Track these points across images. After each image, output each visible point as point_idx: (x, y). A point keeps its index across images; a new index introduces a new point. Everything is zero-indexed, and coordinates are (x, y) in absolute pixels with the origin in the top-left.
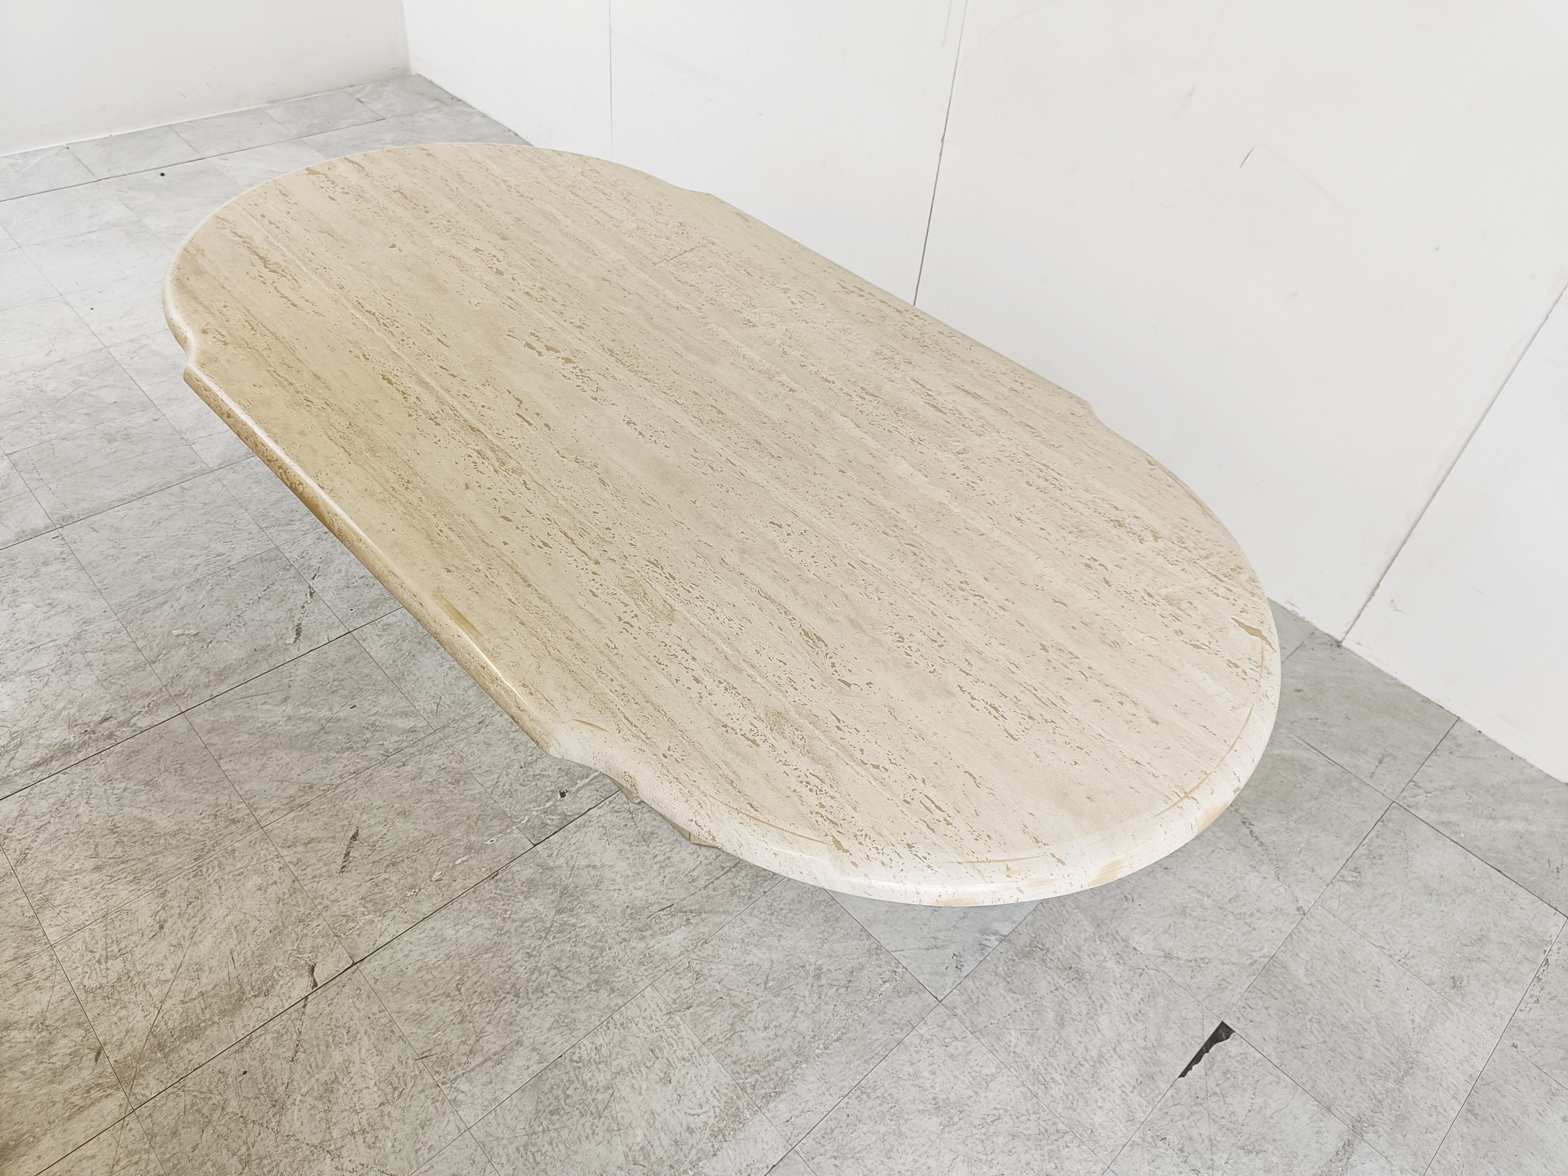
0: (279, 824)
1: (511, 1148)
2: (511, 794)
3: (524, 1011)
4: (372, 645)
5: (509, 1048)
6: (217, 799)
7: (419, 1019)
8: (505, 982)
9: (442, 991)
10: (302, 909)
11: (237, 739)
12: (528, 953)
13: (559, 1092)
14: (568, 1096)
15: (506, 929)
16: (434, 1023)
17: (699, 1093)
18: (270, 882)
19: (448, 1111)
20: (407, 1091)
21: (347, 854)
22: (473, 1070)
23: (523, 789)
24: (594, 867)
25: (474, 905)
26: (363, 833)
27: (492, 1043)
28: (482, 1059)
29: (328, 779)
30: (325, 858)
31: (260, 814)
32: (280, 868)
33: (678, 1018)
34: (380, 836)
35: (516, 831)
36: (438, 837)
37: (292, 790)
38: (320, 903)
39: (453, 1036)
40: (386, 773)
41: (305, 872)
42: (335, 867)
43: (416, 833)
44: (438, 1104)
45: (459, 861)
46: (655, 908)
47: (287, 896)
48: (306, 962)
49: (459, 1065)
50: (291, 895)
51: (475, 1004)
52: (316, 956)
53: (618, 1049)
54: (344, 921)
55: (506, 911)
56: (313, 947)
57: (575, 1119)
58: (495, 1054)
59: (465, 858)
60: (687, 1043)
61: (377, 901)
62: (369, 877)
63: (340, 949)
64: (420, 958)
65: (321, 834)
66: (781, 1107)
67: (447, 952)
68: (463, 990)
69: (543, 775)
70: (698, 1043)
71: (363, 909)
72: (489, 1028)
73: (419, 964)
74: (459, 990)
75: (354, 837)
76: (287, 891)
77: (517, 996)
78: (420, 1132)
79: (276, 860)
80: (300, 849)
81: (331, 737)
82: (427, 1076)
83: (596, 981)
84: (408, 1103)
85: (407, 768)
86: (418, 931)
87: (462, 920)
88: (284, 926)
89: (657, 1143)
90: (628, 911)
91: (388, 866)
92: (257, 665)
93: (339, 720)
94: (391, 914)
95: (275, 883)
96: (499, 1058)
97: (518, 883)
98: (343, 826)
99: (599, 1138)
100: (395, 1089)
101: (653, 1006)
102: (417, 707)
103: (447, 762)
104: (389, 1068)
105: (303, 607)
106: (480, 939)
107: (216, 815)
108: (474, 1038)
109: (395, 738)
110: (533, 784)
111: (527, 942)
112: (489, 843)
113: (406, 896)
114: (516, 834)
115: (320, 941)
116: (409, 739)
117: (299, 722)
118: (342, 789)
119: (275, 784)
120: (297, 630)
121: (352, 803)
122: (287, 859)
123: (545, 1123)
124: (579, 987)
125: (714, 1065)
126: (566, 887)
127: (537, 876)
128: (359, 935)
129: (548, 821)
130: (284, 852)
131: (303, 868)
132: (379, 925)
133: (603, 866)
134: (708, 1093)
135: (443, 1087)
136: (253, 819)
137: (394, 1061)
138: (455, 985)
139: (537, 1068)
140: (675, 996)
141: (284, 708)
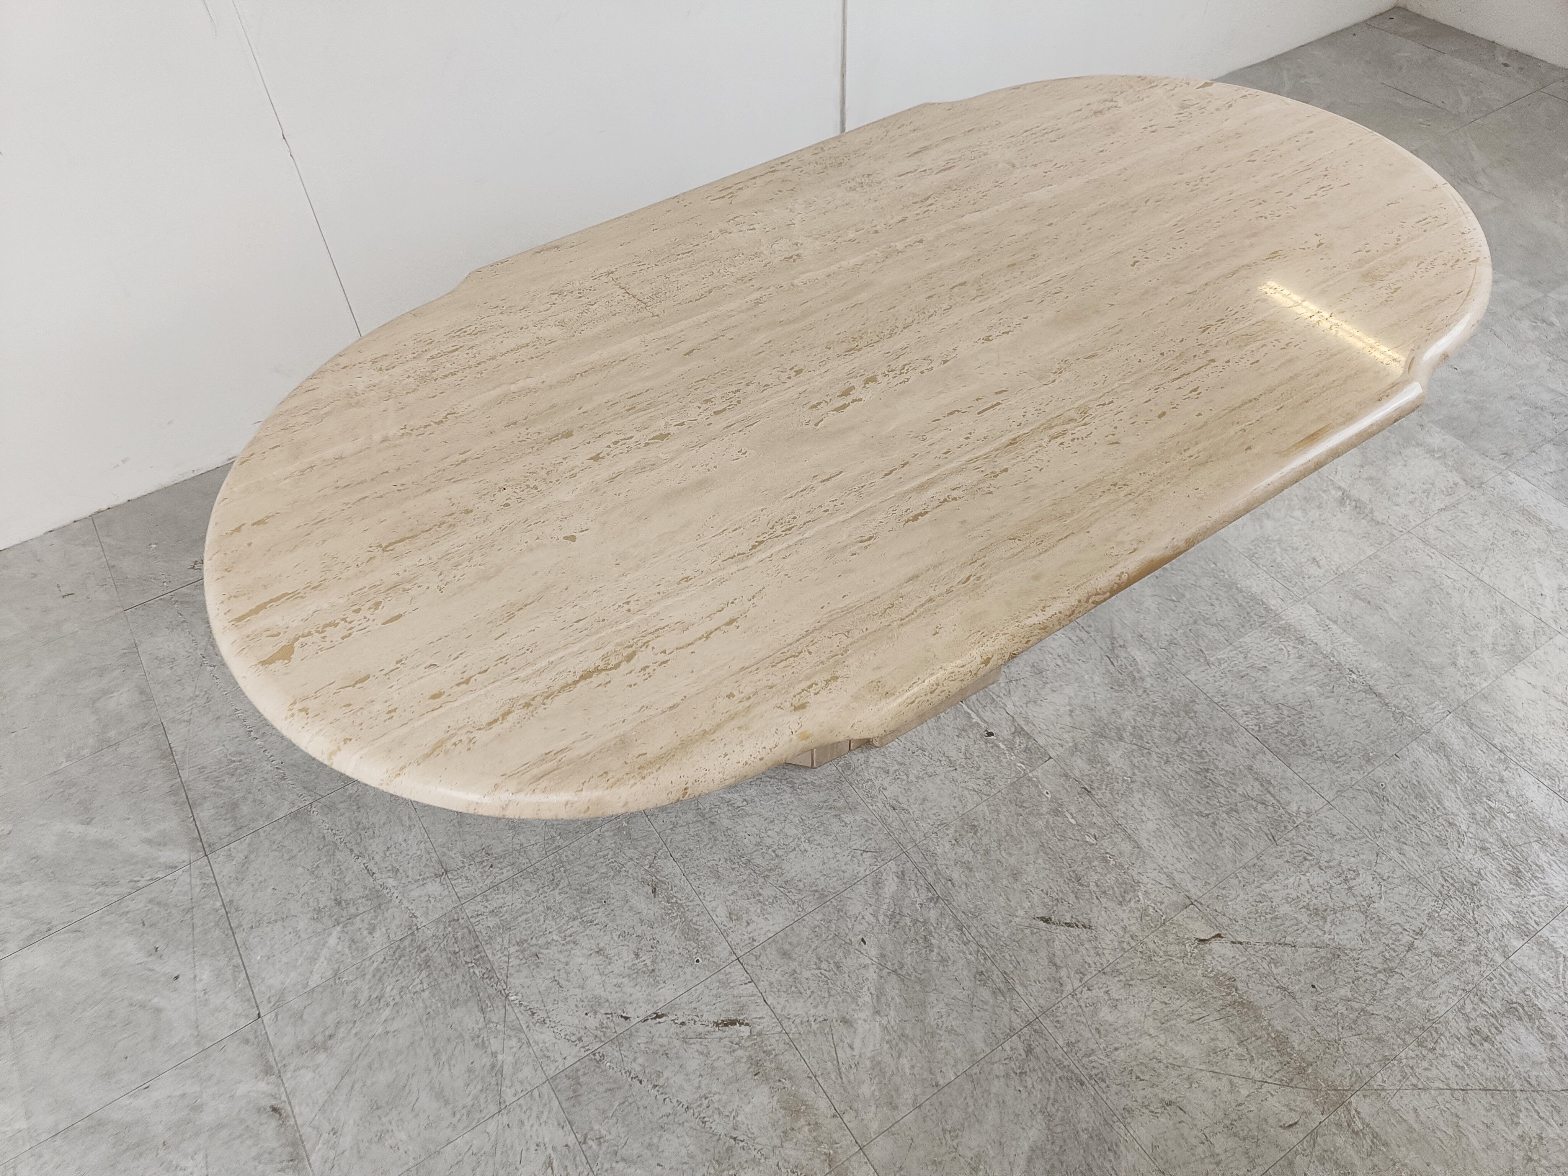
0: (1032, 1000)
1: (1338, 772)
2: (989, 780)
3: (1221, 765)
4: (763, 932)
5: (1255, 776)
6: (997, 1077)
7: (1238, 845)
8: (1196, 780)
9: (1211, 829)
10: (1136, 961)
11: (908, 1071)
12: (1165, 763)
13: (1287, 741)
14: (1289, 734)
15: (1143, 780)
16: (1242, 833)
17: (1271, 650)
18: (1106, 998)
19: (1317, 818)
20: (1306, 850)
21: (1068, 925)
22: (1278, 801)
23: (983, 768)
24: (1071, 711)
25: (1120, 806)
26: (1041, 912)
27: (1255, 789)
28: (1268, 795)
29: (969, 957)
30: (1073, 947)
31: (1017, 1023)
32: (1089, 990)
33: (1212, 659)
34: (1044, 895)
35: (1035, 773)
36: (1044, 841)
37: (985, 993)
38: (1128, 943)
39: (1251, 818)
40: (961, 898)
41: (1092, 965)
42: (1084, 934)
43: (1040, 861)
44: (1312, 825)
45: (1073, 821)
46: (1111, 669)
47: (1122, 977)
48: (1196, 947)
49: (1276, 812)
50: (1122, 974)
51: (1219, 802)
52: (1188, 939)
53: (1244, 700)
54: (1147, 918)
55: (1124, 781)
56: (1179, 943)
57: (1307, 729)
58: (1262, 785)
59: (1069, 816)
60: (1231, 654)
61: (1122, 890)
62: (1096, 902)
63: (1179, 918)
64: (1179, 849)
65: (1043, 954)
66: (1273, 603)
67: (1171, 827)
68: (1207, 812)
69: (966, 750)
70: (1230, 648)
71: (1133, 901)
72: (1240, 790)
73: (1185, 849)
74: (1207, 815)
75: (1047, 921)
76: (1117, 979)
77: (1207, 770)
78: (1338, 837)
79: (1079, 996)
80: (1063, 973)
81: (908, 961)
82: (1290, 835)
83: (1186, 712)
84: (1316, 848)
85: (955, 876)
86: (1152, 852)
87: (1137, 816)
88: (1157, 976)
89: (1314, 678)
90: (1116, 688)
91: (1081, 885)
92: (786, 1067)
93: (883, 956)
94: (1136, 877)
95: (1107, 992)
96: (1265, 783)
97: (1094, 771)
98: (1032, 933)
99: (1318, 714)
100: (1306, 859)
101: (1203, 674)
102: (868, 872)
103: (947, 838)
104: (1287, 866)
105: (683, 1024)
106: (1155, 801)
107: (1021, 1073)
108: (1251, 802)
109: (913, 892)
110: (977, 759)
111: (1155, 763)
112: (1049, 796)
113: (1115, 865)
114: (1038, 772)
115: (1171, 938)
116: (913, 877)
117: (883, 1000)
118: (984, 940)
119: (976, 1013)
120: (726, 1025)
121: (1002, 928)
122: (1077, 984)
123: (1313, 749)
124: (1193, 725)
125: (1247, 639)
126: (1095, 733)
127: (1084, 757)
128: (1162, 903)
129: (1022, 746)
130: (1069, 988)
131: (1087, 967)
132: (1149, 886)
133: (1069, 705)
134: (1270, 644)
135: (1298, 823)
136: (1025, 1030)
137: (1281, 862)
138: (1203, 819)
139: (1269, 755)
140: (1193, 660)
141: (860, 1022)
